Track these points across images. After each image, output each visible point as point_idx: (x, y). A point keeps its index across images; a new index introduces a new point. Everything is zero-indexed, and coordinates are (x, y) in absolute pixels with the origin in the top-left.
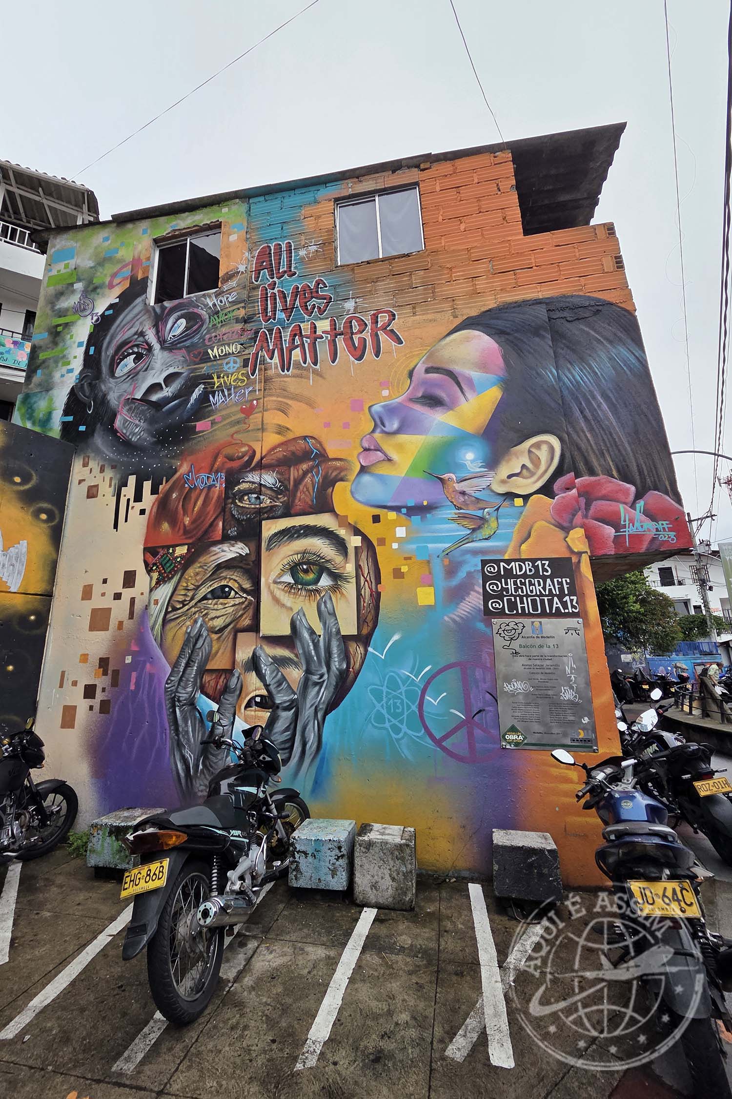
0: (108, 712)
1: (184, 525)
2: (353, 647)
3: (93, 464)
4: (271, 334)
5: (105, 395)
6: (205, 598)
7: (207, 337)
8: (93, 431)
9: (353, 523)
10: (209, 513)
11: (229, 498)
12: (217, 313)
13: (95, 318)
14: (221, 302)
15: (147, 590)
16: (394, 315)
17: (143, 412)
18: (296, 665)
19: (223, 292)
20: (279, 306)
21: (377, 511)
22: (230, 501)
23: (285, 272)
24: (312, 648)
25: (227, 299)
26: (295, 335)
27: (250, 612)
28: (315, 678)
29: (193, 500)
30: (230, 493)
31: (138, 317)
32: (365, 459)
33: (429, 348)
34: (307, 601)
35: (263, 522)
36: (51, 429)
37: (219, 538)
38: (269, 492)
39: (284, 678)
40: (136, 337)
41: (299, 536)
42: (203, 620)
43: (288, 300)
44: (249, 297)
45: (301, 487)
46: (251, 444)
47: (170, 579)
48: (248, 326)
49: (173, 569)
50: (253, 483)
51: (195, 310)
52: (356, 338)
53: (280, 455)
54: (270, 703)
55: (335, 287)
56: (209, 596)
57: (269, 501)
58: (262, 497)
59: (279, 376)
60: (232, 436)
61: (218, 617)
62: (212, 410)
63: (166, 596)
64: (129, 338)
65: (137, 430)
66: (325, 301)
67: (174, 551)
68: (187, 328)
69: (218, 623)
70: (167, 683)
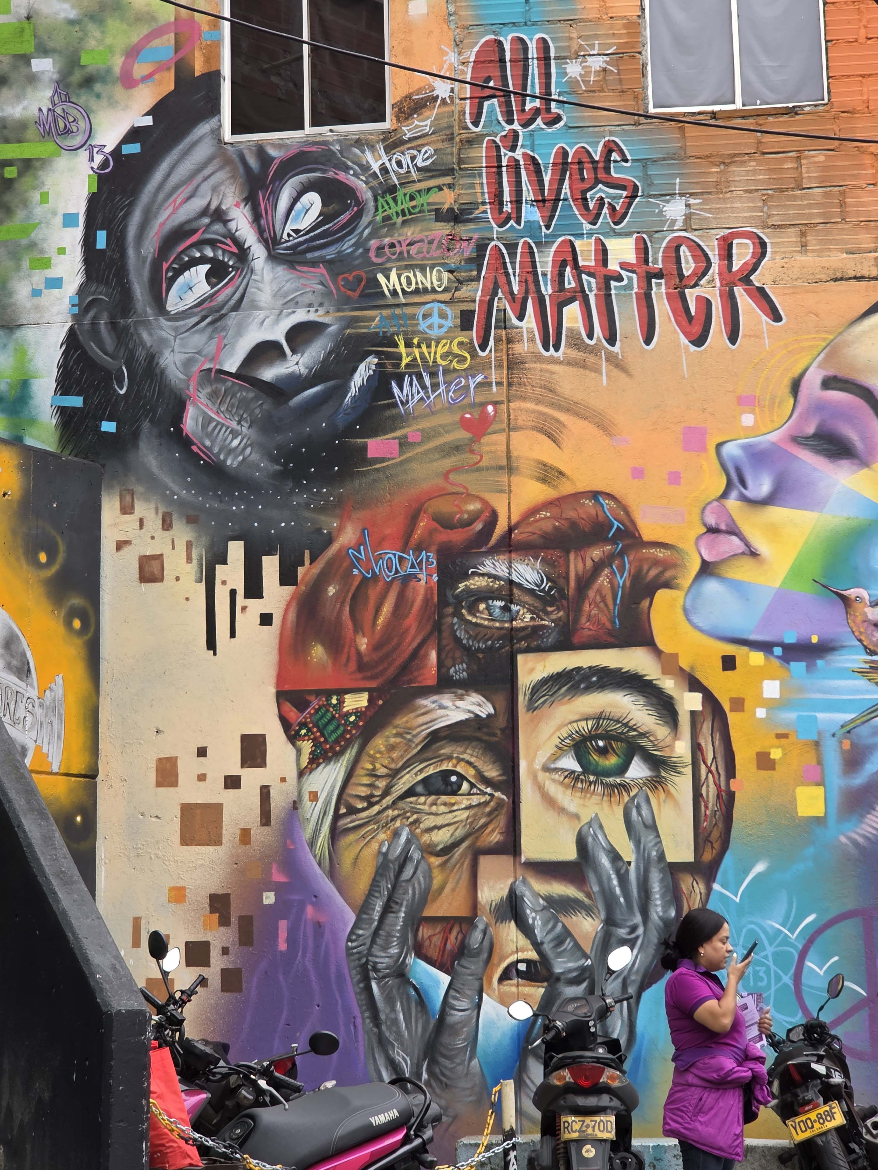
0: (239, 990)
1: (358, 653)
2: (687, 882)
3: (141, 508)
4: (513, 255)
5: (152, 358)
6: (410, 792)
7: (373, 243)
8: (136, 435)
9: (686, 668)
10: (407, 630)
11: (447, 604)
12: (392, 190)
13: (98, 159)
14: (399, 164)
15: (292, 774)
16: (763, 245)
17: (244, 404)
18: (589, 910)
19: (403, 142)
20: (528, 193)
21: (730, 649)
22: (450, 610)
23: (537, 112)
24: (615, 882)
25: (413, 158)
26: (563, 264)
27: (502, 820)
28: (622, 932)
29: (372, 604)
30: (449, 593)
31: (206, 172)
32: (711, 547)
33: (831, 337)
34: (605, 804)
35: (520, 658)
36: (33, 421)
37: (432, 681)
38: (527, 598)
39: (567, 933)
40: (206, 220)
41: (590, 688)
42: (411, 832)
43: (547, 178)
44: (460, 161)
45: (591, 593)
46: (487, 496)
47: (337, 755)
48: (463, 230)
49: (342, 736)
50: (496, 578)
51: (342, 176)
52: (691, 295)
53: (547, 526)
54: (544, 972)
55: (644, 163)
56: (420, 789)
57: (528, 616)
58: (514, 608)
59: (539, 358)
60: (446, 476)
61: (439, 828)
62: (400, 415)
63: (333, 787)
64: (189, 222)
65: (235, 443)
66: (625, 193)
67: (341, 702)
68: (325, 217)
69: (441, 837)
70: (349, 940)
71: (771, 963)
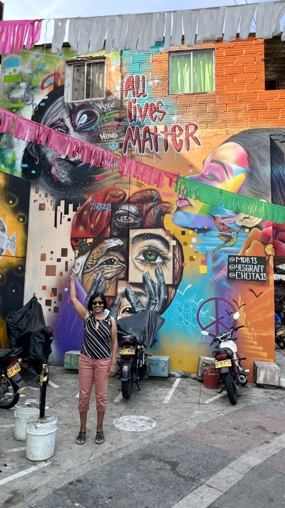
0: (58, 312)
1: (91, 228)
2: (170, 289)
3: (41, 192)
4: (133, 130)
5: (44, 155)
6: (102, 264)
7: (99, 127)
9: (172, 234)
10: (103, 223)
11: (113, 217)
12: (105, 113)
13: (35, 107)
14: (107, 107)
15: (73, 259)
16: (197, 127)
17: (66, 166)
18: (145, 296)
19: (107, 102)
20: (138, 115)
21: (184, 230)
22: (114, 218)
23: (141, 94)
24: (152, 289)
25: (110, 105)
26: (146, 132)
27: (124, 272)
28: (153, 301)
29: (95, 216)
30: (114, 214)
31: (61, 109)
32: (180, 203)
33: (213, 149)
34: (150, 269)
35: (130, 230)
36: (16, 170)
37: (109, 236)
38: (133, 216)
39: (139, 301)
40: (59, 121)
41: (148, 238)
42: (102, 274)
43: (143, 110)
44: (122, 106)
45: (149, 215)
46: (124, 190)
47: (85, 254)
48: (122, 123)
49: (86, 249)
50: (125, 210)
51: (92, 110)
52: (178, 139)
53: (138, 197)
54: (133, 311)
55: (167, 106)
56: (104, 263)
57: (133, 220)
58: (129, 218)
59: (138, 155)
60: (114, 185)
61: (109, 273)
62: (104, 170)
63: (83, 262)
64: (55, 122)
65: (64, 176)
66: (162, 114)
67: (86, 241)
68: (88, 120)
69: (109, 275)
70: (85, 301)
71: (191, 311)
